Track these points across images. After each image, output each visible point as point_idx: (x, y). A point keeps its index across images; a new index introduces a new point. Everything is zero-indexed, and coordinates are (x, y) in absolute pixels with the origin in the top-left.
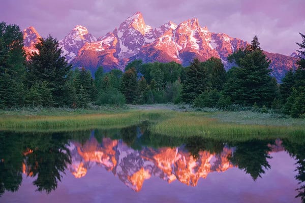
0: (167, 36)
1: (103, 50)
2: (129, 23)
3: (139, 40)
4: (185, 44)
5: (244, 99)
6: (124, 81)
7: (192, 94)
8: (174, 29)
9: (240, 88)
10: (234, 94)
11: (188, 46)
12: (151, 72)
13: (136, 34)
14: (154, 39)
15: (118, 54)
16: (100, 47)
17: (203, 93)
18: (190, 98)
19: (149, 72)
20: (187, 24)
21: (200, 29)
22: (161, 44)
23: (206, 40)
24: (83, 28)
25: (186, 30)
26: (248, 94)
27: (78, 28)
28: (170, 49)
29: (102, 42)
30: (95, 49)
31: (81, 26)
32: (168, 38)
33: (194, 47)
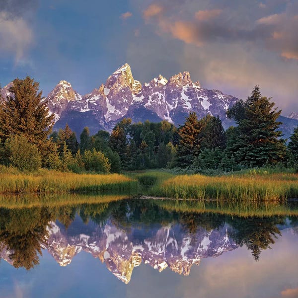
0: (156, 93)
1: (89, 110)
2: (116, 76)
3: (126, 98)
4: (176, 102)
5: (251, 160)
6: (112, 142)
7: (187, 157)
8: (165, 84)
9: (246, 146)
10: (238, 153)
11: (179, 105)
12: (141, 134)
13: (123, 91)
14: (143, 97)
15: (105, 116)
16: (86, 107)
17: (203, 152)
18: (186, 162)
19: (140, 133)
20: (178, 78)
21: (191, 85)
22: (151, 102)
23: (199, 98)
24: (67, 84)
25: (177, 86)
26: (255, 153)
27: (61, 83)
28: (160, 108)
29: (87, 101)
30: (79, 109)
31: (64, 81)
32: (157, 95)
33: (185, 106)
